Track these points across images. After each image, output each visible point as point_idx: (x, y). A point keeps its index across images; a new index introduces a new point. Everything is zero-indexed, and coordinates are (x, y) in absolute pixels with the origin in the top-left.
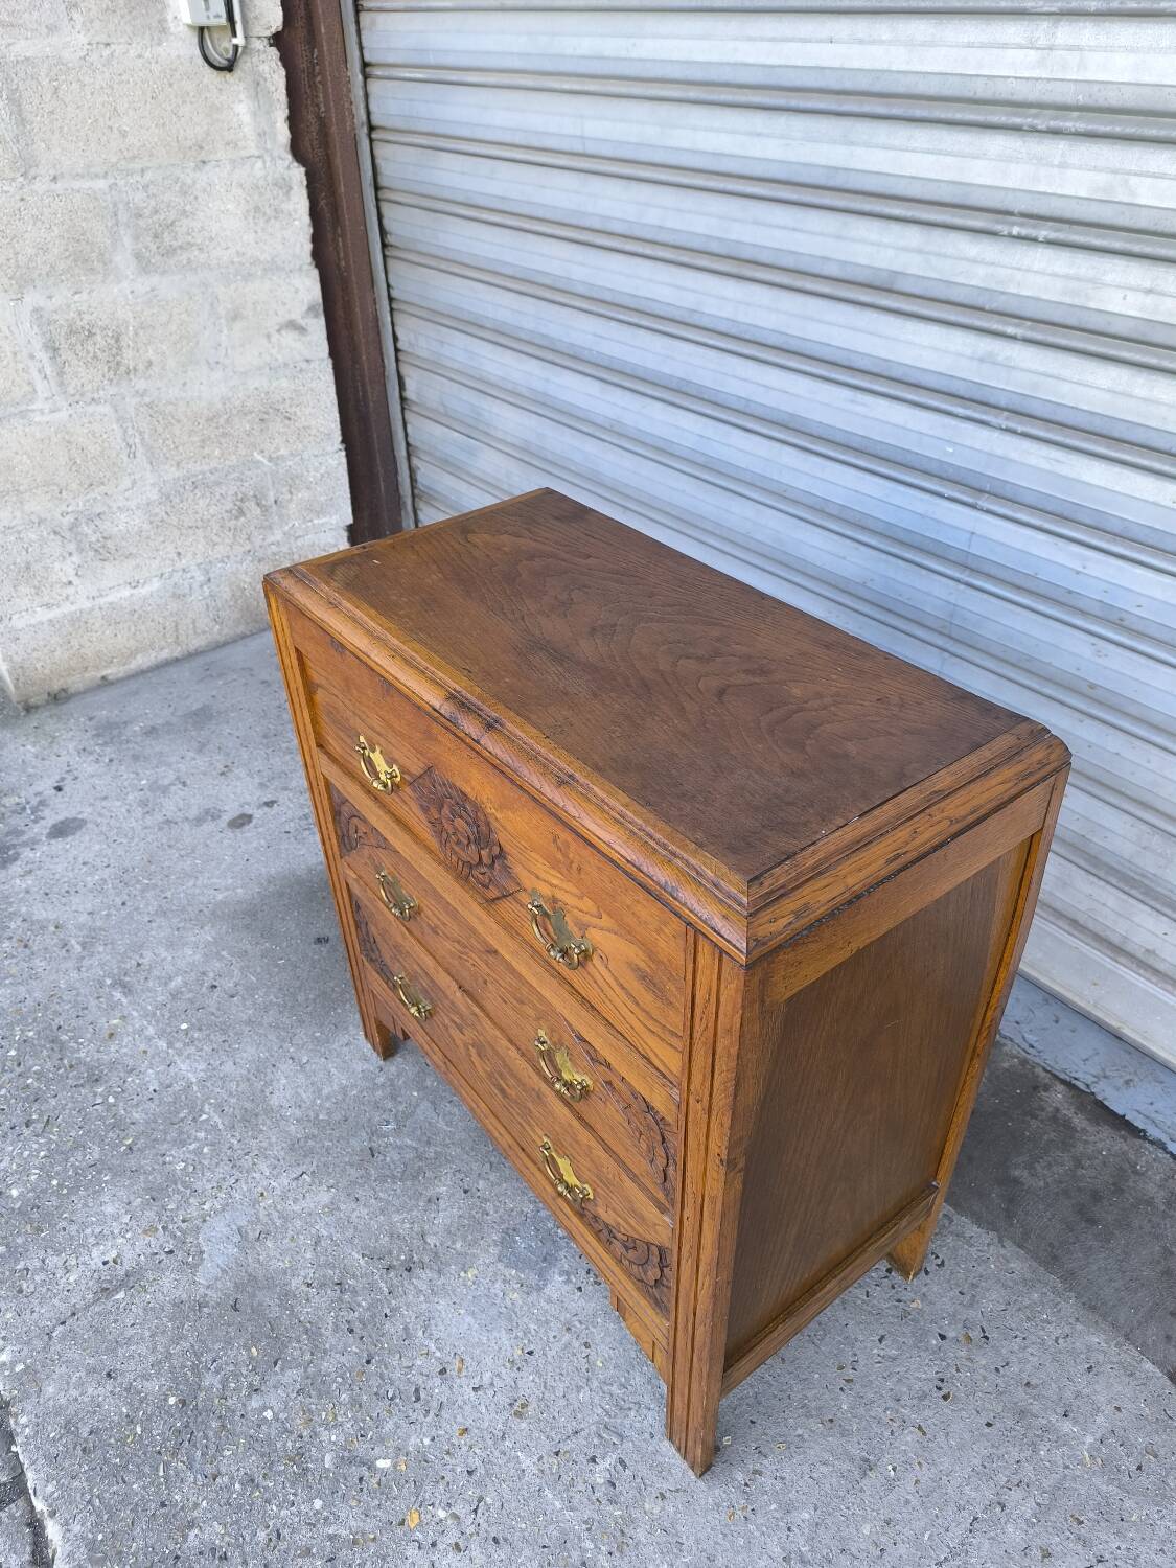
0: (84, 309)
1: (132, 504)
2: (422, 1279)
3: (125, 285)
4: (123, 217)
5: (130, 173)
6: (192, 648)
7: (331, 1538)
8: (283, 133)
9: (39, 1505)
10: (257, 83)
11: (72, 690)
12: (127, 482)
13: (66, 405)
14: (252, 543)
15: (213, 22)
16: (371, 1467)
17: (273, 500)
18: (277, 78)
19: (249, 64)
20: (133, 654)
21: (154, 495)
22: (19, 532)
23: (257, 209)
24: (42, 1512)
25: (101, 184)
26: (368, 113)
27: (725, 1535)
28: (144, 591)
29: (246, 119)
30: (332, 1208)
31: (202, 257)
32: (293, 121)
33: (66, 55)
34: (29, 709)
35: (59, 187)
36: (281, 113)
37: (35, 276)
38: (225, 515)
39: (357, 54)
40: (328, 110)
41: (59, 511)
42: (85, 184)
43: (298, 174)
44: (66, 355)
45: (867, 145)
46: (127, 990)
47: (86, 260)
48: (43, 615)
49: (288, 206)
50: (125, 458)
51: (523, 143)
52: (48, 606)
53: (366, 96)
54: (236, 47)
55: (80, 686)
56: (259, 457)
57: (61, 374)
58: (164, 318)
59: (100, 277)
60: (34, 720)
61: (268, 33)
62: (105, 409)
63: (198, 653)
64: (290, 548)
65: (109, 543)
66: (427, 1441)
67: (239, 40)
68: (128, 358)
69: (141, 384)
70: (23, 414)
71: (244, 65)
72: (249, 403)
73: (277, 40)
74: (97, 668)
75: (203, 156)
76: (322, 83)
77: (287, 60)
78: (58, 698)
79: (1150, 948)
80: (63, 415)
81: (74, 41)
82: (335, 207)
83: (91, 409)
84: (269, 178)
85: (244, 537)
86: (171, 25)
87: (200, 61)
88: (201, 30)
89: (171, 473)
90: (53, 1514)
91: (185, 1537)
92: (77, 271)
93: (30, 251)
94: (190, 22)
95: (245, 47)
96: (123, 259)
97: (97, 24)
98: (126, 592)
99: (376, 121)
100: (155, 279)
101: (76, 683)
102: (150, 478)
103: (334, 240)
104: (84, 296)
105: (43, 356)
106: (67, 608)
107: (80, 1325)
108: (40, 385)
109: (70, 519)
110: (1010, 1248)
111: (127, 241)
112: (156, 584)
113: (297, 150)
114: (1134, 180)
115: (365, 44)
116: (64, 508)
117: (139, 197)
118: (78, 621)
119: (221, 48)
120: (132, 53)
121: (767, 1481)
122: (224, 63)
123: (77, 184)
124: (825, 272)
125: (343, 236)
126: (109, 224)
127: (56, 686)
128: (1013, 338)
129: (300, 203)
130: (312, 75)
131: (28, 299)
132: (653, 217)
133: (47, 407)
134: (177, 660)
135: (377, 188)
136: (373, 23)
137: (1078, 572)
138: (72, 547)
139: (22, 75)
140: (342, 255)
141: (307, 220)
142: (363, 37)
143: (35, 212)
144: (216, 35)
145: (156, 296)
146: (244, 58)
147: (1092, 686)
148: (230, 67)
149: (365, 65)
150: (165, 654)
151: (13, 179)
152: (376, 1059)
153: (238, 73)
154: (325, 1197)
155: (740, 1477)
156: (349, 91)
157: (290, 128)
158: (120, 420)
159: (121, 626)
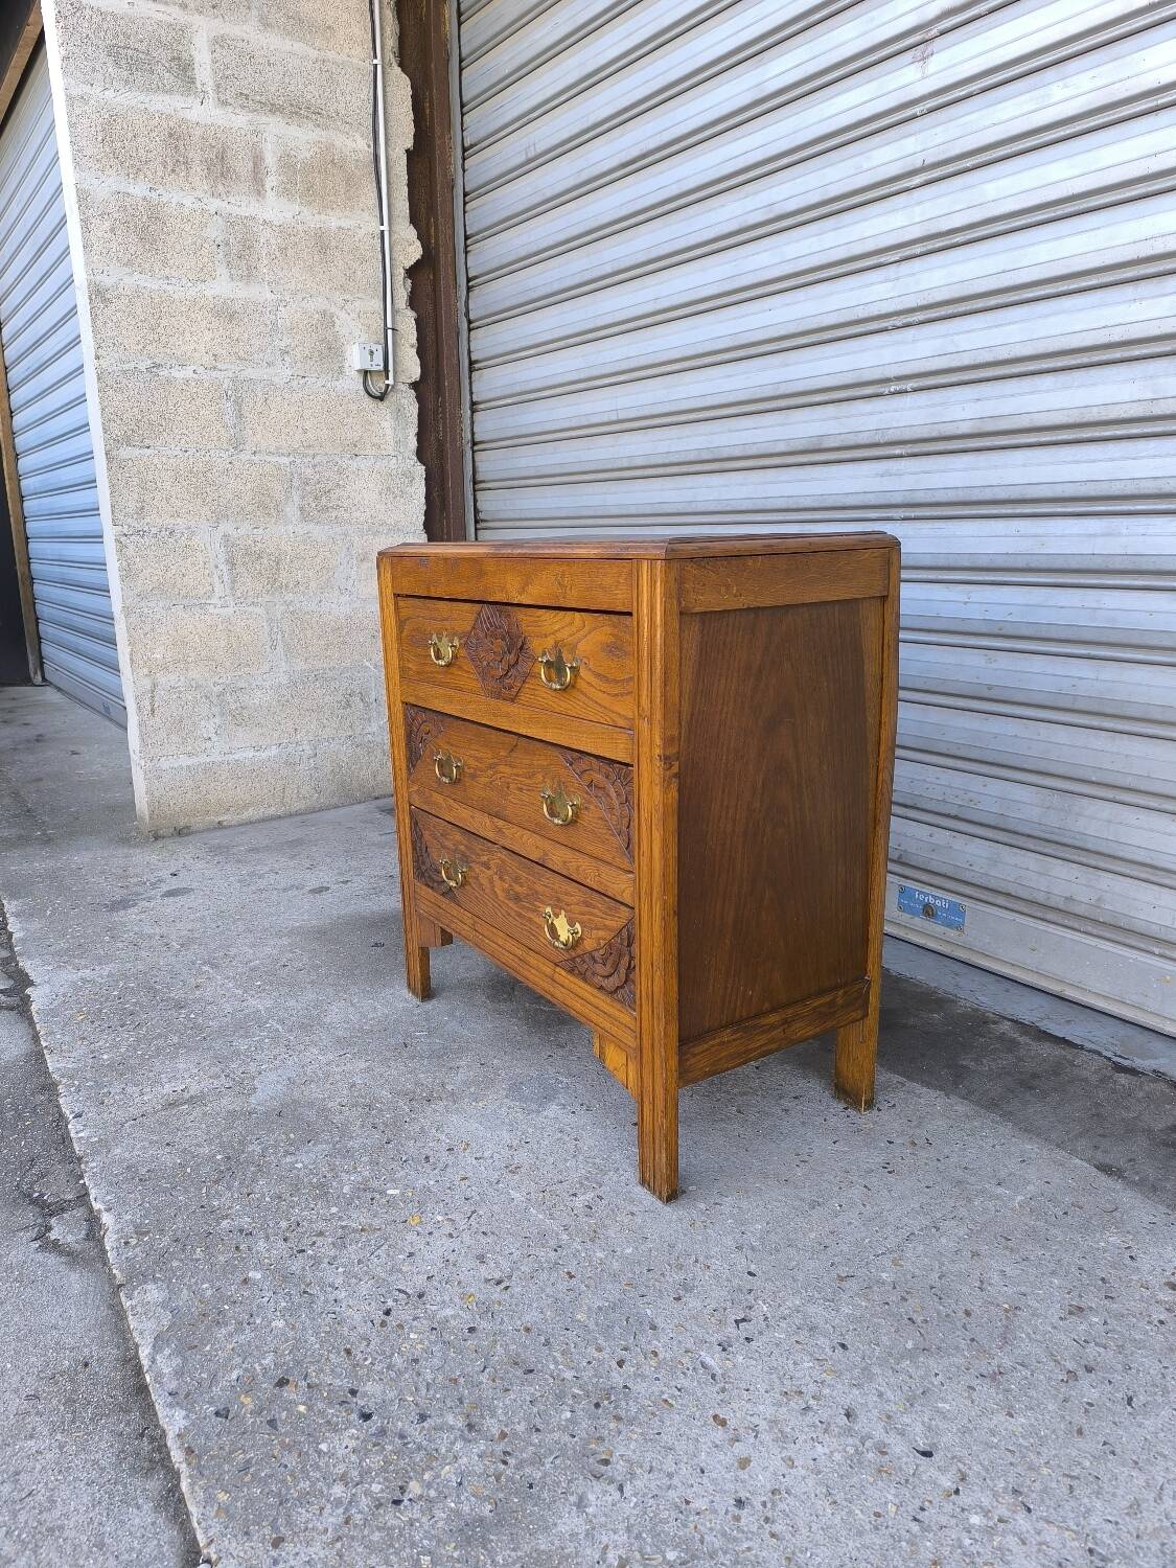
0: (259, 539)
1: (267, 684)
2: (440, 1106)
3: (290, 527)
4: (296, 483)
5: (305, 456)
6: (293, 810)
7: (343, 1227)
8: (413, 443)
9: (97, 1206)
10: (399, 412)
11: (194, 828)
12: (266, 667)
13: (233, 604)
14: (353, 730)
15: (375, 368)
16: (383, 1193)
17: (373, 698)
18: (412, 409)
19: (394, 398)
20: (246, 807)
21: (284, 680)
22: (180, 692)
23: (388, 489)
24: (99, 1211)
25: (286, 460)
26: (473, 434)
27: (686, 1235)
28: (264, 755)
29: (389, 432)
30: (369, 1069)
31: (346, 516)
32: (420, 436)
33: (276, 380)
34: (157, 838)
35: (256, 459)
36: (413, 430)
37: (229, 513)
38: (336, 704)
39: (469, 397)
40: (445, 436)
41: (213, 681)
42: (274, 459)
43: (420, 470)
44: (240, 569)
45: (796, 363)
46: (214, 966)
47: (266, 506)
48: (185, 761)
49: (411, 490)
50: (268, 650)
51: (577, 425)
52: (190, 755)
53: (472, 423)
54: (388, 385)
55: (200, 826)
56: (368, 664)
57: (234, 582)
58: (313, 554)
59: (273, 520)
60: (160, 844)
61: (410, 381)
62: (258, 610)
63: (297, 814)
64: (383, 740)
65: (245, 713)
66: (432, 1183)
67: (390, 382)
68: (283, 576)
69: (289, 597)
70: (202, 606)
71: (391, 398)
72: (366, 622)
73: (415, 386)
74: (217, 814)
75: (356, 451)
76: (444, 418)
77: (419, 398)
78: (181, 832)
79: (1068, 895)
80: (230, 610)
81: (282, 373)
82: (444, 499)
83: (250, 609)
84: (400, 470)
85: (348, 724)
86: (347, 370)
87: (363, 393)
88: (366, 373)
89: (300, 665)
90: (108, 1210)
91: (219, 1224)
92: (258, 513)
93: (229, 496)
94: (359, 368)
95: (393, 387)
96: (291, 510)
97: (299, 364)
98: (251, 754)
99: (478, 438)
100: (311, 526)
101: (197, 822)
102: (284, 666)
103: (440, 521)
104: (261, 531)
105: (224, 568)
106: (203, 759)
107: (149, 1121)
108: (218, 588)
109: (219, 689)
110: (954, 1099)
111: (296, 499)
112: (274, 751)
113: (421, 454)
114: (956, 338)
115: (474, 390)
116: (216, 679)
117: (309, 471)
118: (209, 770)
119: (378, 386)
120: (319, 384)
121: (725, 1209)
122: (379, 394)
123: (269, 459)
124: (777, 450)
125: (448, 518)
126: (285, 487)
127: (182, 823)
128: (901, 456)
129: (419, 490)
130: (436, 413)
131: (221, 527)
132: (663, 447)
133: (219, 603)
134: (280, 817)
135: (475, 482)
136: (481, 376)
137: (966, 603)
138: (216, 710)
139: (245, 389)
140: (445, 531)
141: (423, 501)
142: (473, 386)
143: (237, 472)
144: (375, 378)
145: (309, 537)
146: (392, 393)
147: (990, 687)
148: (381, 398)
149: (473, 404)
150: (272, 811)
151: (227, 450)
152: (416, 1001)
153: (386, 403)
154: (363, 1065)
155: (703, 1206)
156: (461, 422)
157: (418, 440)
158: (269, 621)
159: (241, 781)
